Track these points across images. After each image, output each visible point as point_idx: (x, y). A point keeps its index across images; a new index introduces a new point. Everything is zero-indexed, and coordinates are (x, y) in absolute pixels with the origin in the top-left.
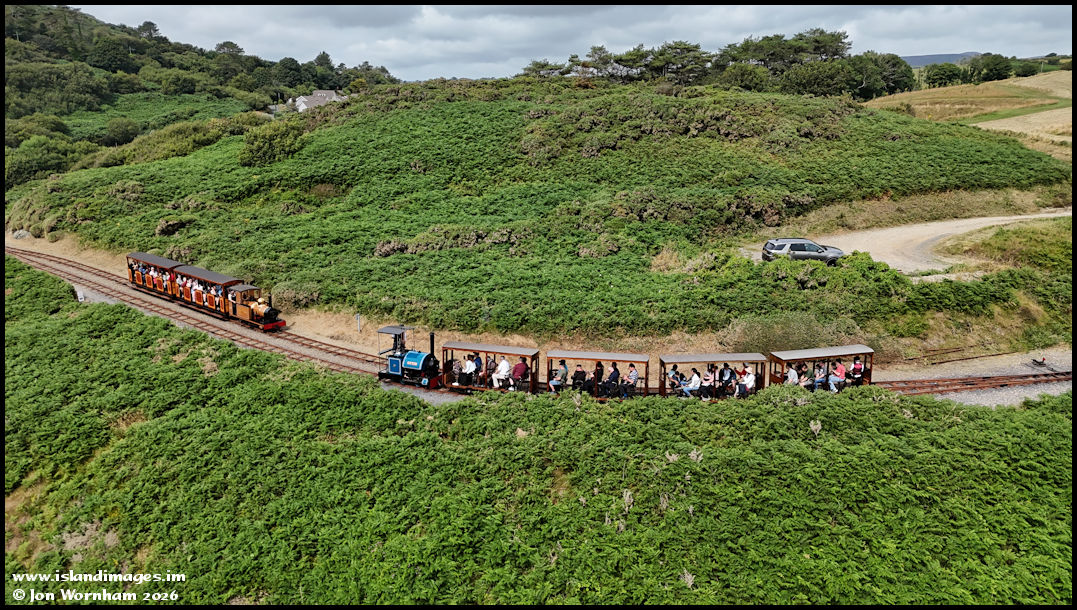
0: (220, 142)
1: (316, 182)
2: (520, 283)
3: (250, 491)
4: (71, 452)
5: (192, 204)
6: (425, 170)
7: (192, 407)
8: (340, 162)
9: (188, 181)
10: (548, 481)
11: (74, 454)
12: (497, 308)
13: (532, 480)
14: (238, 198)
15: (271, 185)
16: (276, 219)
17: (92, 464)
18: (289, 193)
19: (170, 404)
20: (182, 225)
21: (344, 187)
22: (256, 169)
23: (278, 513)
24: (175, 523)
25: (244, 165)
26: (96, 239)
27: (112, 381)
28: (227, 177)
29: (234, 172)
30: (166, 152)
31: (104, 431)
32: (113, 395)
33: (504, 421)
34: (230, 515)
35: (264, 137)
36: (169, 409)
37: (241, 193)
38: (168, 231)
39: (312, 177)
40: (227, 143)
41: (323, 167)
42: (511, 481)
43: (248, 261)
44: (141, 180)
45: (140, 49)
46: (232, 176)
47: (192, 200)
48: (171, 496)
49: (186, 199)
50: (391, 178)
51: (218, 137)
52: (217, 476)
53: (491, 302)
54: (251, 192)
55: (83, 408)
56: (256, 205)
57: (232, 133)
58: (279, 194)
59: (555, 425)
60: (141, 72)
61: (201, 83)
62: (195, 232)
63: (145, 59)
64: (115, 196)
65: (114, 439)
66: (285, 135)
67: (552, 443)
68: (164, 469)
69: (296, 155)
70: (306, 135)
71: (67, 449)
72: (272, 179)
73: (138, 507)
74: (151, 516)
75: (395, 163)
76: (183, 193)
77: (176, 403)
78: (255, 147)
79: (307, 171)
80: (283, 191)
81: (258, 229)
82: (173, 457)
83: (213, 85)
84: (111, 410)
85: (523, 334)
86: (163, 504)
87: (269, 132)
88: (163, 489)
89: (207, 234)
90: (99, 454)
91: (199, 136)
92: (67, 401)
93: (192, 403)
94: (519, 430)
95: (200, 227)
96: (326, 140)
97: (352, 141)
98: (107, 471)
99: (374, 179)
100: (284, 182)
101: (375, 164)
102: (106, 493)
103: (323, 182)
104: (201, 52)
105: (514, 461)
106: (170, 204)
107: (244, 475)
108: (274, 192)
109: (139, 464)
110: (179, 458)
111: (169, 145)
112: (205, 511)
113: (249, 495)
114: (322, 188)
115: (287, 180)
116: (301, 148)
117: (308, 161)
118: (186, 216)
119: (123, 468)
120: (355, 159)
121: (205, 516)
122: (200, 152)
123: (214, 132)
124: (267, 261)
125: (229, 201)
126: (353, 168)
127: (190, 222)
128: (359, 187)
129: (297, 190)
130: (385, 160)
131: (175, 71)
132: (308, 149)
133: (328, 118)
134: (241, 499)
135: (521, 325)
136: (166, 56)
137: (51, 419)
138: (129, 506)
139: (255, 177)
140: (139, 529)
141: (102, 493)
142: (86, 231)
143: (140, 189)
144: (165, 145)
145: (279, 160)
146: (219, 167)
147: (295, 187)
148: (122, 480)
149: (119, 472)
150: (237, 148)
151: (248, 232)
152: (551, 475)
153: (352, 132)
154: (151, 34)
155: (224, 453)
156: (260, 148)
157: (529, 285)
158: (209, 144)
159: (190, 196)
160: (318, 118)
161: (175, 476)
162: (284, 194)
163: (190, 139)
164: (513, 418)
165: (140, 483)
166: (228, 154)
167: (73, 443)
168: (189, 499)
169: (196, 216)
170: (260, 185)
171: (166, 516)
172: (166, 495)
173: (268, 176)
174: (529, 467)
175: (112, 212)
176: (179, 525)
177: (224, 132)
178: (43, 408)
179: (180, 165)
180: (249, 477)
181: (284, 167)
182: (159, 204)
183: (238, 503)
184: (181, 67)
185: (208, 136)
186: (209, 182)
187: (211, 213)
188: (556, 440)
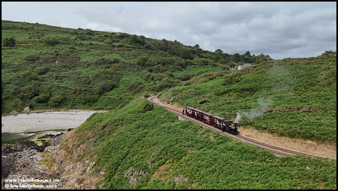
0: (216, 78)
1: (244, 90)
2: (312, 124)
3: (222, 172)
4: (177, 156)
5: (208, 96)
6: (280, 87)
7: (207, 149)
8: (252, 84)
9: (207, 89)
10: (317, 183)
11: (178, 157)
12: (302, 131)
13: (311, 182)
14: (221, 95)
15: (231, 91)
16: (232, 101)
17: (182, 160)
18: (236, 94)
19: (202, 147)
20: (205, 101)
21: (253, 92)
22: (227, 86)
23: (230, 180)
24: (202, 178)
25: (223, 85)
26: (183, 104)
27: (187, 140)
28: (218, 88)
29: (220, 87)
30: (201, 81)
31: (185, 152)
32: (188, 143)
33: (302, 164)
34: (216, 178)
35: (230, 77)
36: (201, 149)
37: (222, 93)
38: (201, 103)
39: (243, 89)
40: (218, 79)
41: (247, 86)
42: (303, 181)
43: (223, 112)
44: (195, 89)
45: (194, 52)
46: (219, 88)
47: (208, 95)
48: (201, 171)
49: (206, 95)
50: (269, 90)
51: (216, 77)
52: (214, 167)
53: (301, 129)
54: (225, 93)
55: (180, 146)
56: (226, 97)
57: (220, 76)
58: (233, 94)
59: (321, 167)
60: (194, 60)
61: (210, 62)
62: (209, 103)
63: (195, 55)
64: (188, 93)
65: (187, 154)
66: (236, 76)
67: (319, 172)
68: (200, 164)
69: (239, 82)
70: (242, 76)
71: (176, 156)
72: (231, 89)
73: (193, 172)
74: (196, 175)
75: (270, 85)
76: (206, 93)
77: (203, 147)
78: (227, 80)
79: (241, 87)
80: (234, 93)
81: (226, 104)
82: (202, 161)
83: (213, 62)
84: (187, 147)
85: (312, 140)
86: (199, 172)
87: (231, 75)
88: (199, 169)
89: (212, 104)
90: (184, 158)
91: (211, 77)
92: (176, 144)
93: (207, 148)
94: (307, 167)
95: (210, 102)
96: (248, 78)
97: (257, 78)
98: (186, 162)
99: (263, 90)
100: (234, 90)
101: (264, 85)
102: (185, 168)
103: (246, 90)
104: (211, 53)
105: (305, 175)
106: (202, 96)
107: (221, 168)
108: (231, 93)
109: (194, 161)
110: (204, 161)
111: (202, 79)
112: (210, 176)
113: (222, 173)
114: (246, 92)
115: (235, 90)
116: (240, 80)
117: (243, 84)
118: (206, 99)
119: (189, 162)
120: (257, 83)
121: (210, 177)
122: (210, 81)
123: (215, 76)
124: (228, 112)
125: (218, 95)
126: (256, 86)
127: (207, 101)
128: (258, 92)
129: (238, 93)
130: (267, 84)
131: (203, 59)
132: (243, 80)
133: (249, 71)
134: (220, 174)
135: (311, 137)
136: (201, 54)
137: (173, 147)
138: (191, 172)
139: (226, 88)
140: (193, 178)
141: (184, 168)
142: (180, 102)
143: (195, 91)
144: (201, 80)
145: (234, 84)
146: (216, 85)
147: (238, 92)
148: (189, 165)
149: (188, 163)
150: (221, 80)
151: (223, 104)
152: (317, 182)
153: (257, 75)
154: (197, 48)
155: (216, 162)
156: (228, 80)
157: (315, 125)
158: (213, 79)
159: (208, 94)
160: (246, 71)
161: (203, 166)
162: (234, 94)
163: (208, 78)
164: (305, 163)
165: (194, 166)
166: (218, 82)
167: (178, 154)
168: (206, 172)
169: (209, 99)
170: (227, 91)
171: (200, 176)
172: (200, 170)
173: (230, 89)
174: (310, 178)
175: (187, 97)
176: (203, 178)
177: (218, 76)
178: (171, 144)
179: (205, 85)
180: (222, 169)
181: (235, 86)
182: (199, 96)
183: (219, 175)
184: (205, 58)
185: (213, 77)
186: (213, 90)
187: (213, 98)
188: (321, 171)
